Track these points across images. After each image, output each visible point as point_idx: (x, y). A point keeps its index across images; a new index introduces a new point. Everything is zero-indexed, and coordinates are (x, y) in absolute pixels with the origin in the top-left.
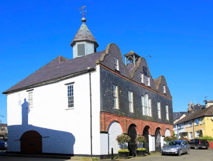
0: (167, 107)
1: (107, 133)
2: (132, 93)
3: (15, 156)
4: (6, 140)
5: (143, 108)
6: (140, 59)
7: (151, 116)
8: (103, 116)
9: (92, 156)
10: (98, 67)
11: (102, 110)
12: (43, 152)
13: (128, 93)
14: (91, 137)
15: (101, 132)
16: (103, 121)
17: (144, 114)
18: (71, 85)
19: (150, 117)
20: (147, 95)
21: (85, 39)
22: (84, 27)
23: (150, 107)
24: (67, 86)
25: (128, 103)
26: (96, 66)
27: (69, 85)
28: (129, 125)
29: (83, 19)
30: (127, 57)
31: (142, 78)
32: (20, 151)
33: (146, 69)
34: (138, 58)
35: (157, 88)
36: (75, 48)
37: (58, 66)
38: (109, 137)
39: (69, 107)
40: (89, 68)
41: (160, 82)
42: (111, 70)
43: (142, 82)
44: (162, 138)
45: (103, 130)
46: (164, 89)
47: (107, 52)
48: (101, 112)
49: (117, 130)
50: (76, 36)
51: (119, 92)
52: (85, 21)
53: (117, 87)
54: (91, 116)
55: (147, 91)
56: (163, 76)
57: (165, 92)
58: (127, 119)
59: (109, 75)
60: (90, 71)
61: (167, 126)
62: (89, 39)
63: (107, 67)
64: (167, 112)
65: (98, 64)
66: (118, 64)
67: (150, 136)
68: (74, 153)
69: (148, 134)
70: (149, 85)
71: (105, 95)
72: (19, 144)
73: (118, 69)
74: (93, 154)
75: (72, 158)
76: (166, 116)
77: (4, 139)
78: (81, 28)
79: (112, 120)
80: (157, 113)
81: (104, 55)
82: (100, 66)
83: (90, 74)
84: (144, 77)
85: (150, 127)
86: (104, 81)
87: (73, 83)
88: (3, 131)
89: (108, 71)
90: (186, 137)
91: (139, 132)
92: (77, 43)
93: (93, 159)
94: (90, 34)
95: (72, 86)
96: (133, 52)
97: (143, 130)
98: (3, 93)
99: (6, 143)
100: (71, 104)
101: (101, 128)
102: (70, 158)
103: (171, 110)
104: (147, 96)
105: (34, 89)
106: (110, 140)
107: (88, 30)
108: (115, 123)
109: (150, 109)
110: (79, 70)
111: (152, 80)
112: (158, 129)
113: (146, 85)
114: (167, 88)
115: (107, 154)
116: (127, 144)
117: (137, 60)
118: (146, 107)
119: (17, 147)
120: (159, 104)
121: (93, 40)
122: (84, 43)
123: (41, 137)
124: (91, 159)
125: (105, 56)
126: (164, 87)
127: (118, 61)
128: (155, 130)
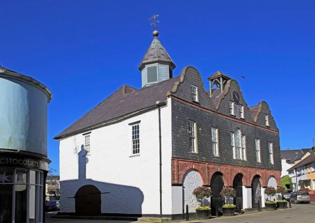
0: (271, 145)
1: (181, 185)
2: (217, 130)
3: (69, 218)
4: (58, 198)
5: (234, 148)
6: (229, 82)
7: (245, 159)
8: (176, 163)
9: (161, 216)
10: (169, 100)
11: (175, 156)
12: (102, 212)
13: (211, 131)
14: (161, 191)
15: (173, 185)
16: (176, 170)
17: (234, 157)
18: (136, 125)
19: (243, 161)
20: (239, 131)
21: (157, 59)
22: (156, 43)
23: (244, 147)
24: (131, 127)
25: (212, 143)
26: (166, 99)
27: (134, 125)
28: (211, 174)
29: (155, 32)
30: (212, 80)
31: (233, 108)
32: (74, 212)
33: (238, 95)
34: (227, 80)
35: (255, 120)
36: (144, 73)
37: (122, 99)
38: (183, 191)
39: (134, 153)
40: (158, 102)
41: (259, 111)
42: (187, 102)
43: (233, 113)
44: (263, 190)
45: (176, 182)
46: (267, 119)
47: (182, 79)
48: (173, 159)
49: (195, 180)
50: (146, 57)
51: (198, 130)
52: (157, 35)
53: (195, 124)
54: (161, 164)
55: (239, 125)
56: (264, 102)
57: (267, 124)
58: (210, 166)
59: (185, 109)
60: (159, 106)
61: (270, 173)
62: (163, 59)
63: (181, 99)
64: (272, 152)
65: (169, 96)
66: (197, 93)
67: (244, 187)
68: (143, 213)
69: (242, 184)
70: (242, 117)
71: (178, 136)
72: (73, 202)
73: (197, 100)
74: (163, 213)
75: (139, 219)
76: (269, 158)
77: (55, 196)
78: (153, 45)
79: (188, 168)
80: (255, 154)
81: (177, 83)
82: (172, 99)
83: (159, 110)
84: (235, 107)
85: (244, 175)
86: (177, 117)
87: (139, 122)
88: (54, 186)
89: (183, 103)
90: (309, 187)
91: (227, 182)
92: (147, 66)
93: (162, 220)
94: (164, 51)
95: (138, 126)
96: (219, 74)
97: (233, 179)
98: (55, 138)
99: (57, 203)
100: (136, 149)
101: (173, 179)
102: (136, 220)
103: (277, 149)
104: (240, 133)
105: (92, 131)
106: (185, 194)
107: (161, 46)
108: (193, 172)
109: (244, 150)
110: (146, 105)
111: (247, 110)
112: (257, 177)
113: (237, 117)
114: (271, 119)
115: (182, 213)
116: (209, 199)
117: (224, 84)
118: (237, 148)
119: (71, 207)
120: (258, 143)
121: (168, 60)
122: (156, 64)
123: (100, 193)
124: (159, 220)
125: (179, 85)
126: (267, 117)
127: (196, 90)
128: (251, 179)
